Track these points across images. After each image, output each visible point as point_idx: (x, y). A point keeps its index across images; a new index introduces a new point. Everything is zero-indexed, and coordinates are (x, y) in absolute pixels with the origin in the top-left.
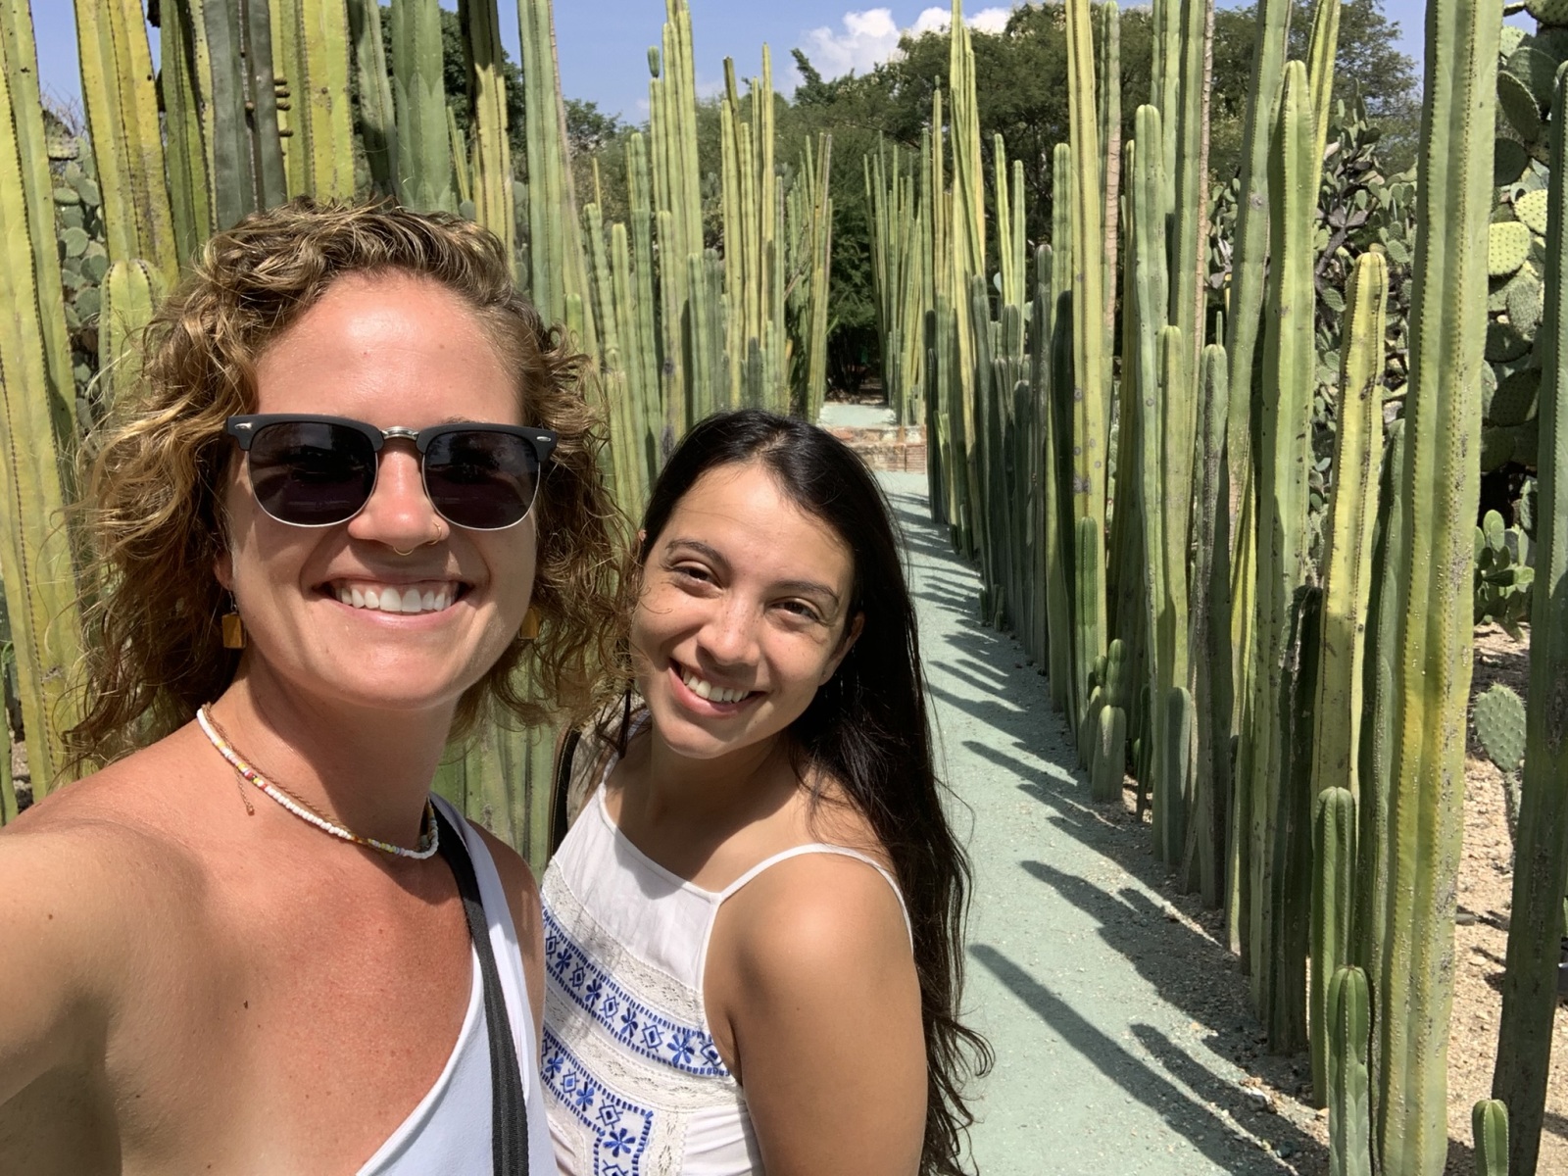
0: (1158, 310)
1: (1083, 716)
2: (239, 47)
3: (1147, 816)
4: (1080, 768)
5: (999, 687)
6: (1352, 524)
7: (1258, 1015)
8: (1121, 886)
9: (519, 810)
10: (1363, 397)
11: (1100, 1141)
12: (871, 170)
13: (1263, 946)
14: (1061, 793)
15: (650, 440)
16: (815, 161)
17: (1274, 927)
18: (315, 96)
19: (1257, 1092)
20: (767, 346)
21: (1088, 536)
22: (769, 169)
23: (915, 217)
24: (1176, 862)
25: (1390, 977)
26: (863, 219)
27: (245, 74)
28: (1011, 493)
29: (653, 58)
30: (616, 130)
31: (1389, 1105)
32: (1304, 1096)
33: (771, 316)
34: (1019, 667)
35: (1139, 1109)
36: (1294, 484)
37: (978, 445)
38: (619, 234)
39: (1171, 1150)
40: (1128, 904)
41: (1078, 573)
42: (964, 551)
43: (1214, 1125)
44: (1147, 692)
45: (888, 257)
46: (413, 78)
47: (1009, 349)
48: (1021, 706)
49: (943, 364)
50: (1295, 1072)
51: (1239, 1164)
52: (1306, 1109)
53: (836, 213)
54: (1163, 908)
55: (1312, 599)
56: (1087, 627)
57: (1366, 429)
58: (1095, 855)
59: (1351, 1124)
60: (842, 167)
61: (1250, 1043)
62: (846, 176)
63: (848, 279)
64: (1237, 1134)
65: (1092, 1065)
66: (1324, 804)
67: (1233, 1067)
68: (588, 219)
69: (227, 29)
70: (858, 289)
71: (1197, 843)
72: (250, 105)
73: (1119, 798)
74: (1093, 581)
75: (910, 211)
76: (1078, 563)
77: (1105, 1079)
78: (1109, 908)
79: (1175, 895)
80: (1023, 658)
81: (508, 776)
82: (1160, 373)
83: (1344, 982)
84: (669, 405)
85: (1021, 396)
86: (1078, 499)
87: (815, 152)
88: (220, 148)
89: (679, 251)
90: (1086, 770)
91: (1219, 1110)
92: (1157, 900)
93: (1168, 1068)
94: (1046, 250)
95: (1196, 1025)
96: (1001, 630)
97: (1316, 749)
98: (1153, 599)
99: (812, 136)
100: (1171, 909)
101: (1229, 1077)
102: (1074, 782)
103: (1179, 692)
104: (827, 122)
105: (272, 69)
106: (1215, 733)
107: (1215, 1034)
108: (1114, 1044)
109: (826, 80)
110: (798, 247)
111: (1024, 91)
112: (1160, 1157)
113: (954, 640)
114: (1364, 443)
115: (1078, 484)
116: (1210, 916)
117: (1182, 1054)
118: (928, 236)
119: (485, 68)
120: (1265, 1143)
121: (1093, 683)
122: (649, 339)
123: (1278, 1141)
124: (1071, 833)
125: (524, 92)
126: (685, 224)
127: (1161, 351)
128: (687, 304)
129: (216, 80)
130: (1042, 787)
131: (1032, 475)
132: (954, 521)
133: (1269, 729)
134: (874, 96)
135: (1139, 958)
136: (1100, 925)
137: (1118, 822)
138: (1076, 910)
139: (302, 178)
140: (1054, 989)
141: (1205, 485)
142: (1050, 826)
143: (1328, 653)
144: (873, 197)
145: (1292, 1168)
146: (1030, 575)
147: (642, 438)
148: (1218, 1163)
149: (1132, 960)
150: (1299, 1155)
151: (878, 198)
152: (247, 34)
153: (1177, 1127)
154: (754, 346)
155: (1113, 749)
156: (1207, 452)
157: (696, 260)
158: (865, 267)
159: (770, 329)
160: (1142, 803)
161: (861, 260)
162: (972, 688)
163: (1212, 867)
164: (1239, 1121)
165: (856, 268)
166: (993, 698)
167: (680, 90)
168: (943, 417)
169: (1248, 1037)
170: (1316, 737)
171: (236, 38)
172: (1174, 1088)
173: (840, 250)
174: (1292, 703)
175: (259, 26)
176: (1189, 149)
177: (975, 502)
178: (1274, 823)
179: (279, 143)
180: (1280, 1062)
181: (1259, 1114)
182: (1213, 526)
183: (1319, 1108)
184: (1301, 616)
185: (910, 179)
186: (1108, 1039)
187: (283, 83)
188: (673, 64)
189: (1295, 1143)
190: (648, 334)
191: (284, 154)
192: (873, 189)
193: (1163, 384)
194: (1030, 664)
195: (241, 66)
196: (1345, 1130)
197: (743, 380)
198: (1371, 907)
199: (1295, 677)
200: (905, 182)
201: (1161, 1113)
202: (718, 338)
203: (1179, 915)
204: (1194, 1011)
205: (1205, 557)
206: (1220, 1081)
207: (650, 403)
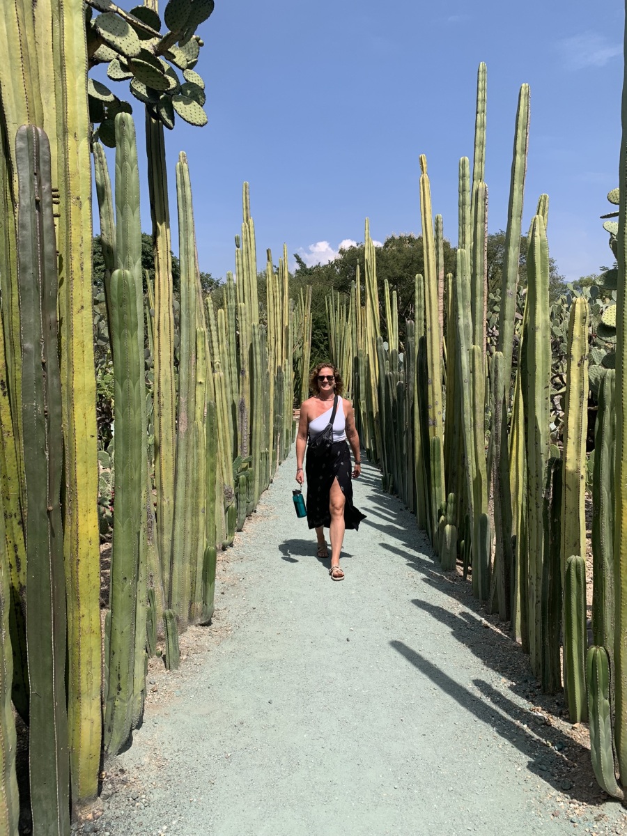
0: (468, 339)
1: (436, 530)
2: (34, 170)
3: (469, 578)
4: (435, 555)
5: (394, 519)
6: (576, 426)
7: (535, 674)
8: (460, 611)
9: (167, 576)
10: (579, 365)
11: (464, 742)
12: (328, 303)
13: (536, 638)
14: (427, 567)
15: (234, 406)
16: (304, 299)
17: (543, 628)
18: (73, 200)
19: (540, 714)
20: (285, 370)
21: (436, 445)
22: (286, 296)
23: (347, 320)
24: (485, 599)
25: (620, 652)
26: (325, 323)
27: (36, 183)
28: (395, 432)
29: (237, 239)
30: (219, 285)
31: (622, 722)
32: (564, 716)
33: (287, 358)
34: (401, 510)
35: (481, 723)
36: (544, 410)
37: (380, 412)
38: (221, 314)
39: (500, 747)
40: (464, 619)
41: (432, 463)
42: (373, 460)
43: (521, 733)
44: (467, 517)
45: (335, 338)
46: (125, 206)
47: (394, 368)
48: (404, 527)
49: (362, 379)
50: (558, 704)
51: (536, 754)
52: (566, 724)
53: (313, 320)
54: (481, 621)
55: (557, 464)
56: (437, 488)
57: (581, 380)
58: (446, 596)
59: (602, 732)
60: (316, 301)
61: (532, 689)
62: (318, 305)
63: (318, 347)
64: (533, 737)
65: (455, 701)
66: (570, 564)
67: (526, 702)
68: (207, 304)
69: (28, 162)
70: (322, 352)
71: (496, 589)
72: (38, 198)
73: (455, 569)
74: (439, 466)
75: (345, 319)
76: (431, 457)
77: (462, 708)
78: (455, 622)
79: (485, 614)
80: (403, 506)
81: (161, 559)
82: (471, 366)
83: (595, 655)
84: (243, 389)
85: (399, 388)
86: (431, 429)
87: (304, 295)
88: (22, 220)
89: (248, 321)
90: (438, 556)
91: (522, 724)
92: (478, 618)
93: (493, 702)
94: (411, 323)
95: (504, 680)
96: (392, 494)
97: (562, 538)
98: (470, 473)
99: (303, 288)
100: (485, 622)
101: (524, 707)
102: (433, 562)
103: (485, 516)
104: (309, 283)
105: (51, 184)
106: (504, 534)
107: (514, 684)
108: (465, 690)
109: (308, 267)
110: (297, 333)
111: (392, 271)
112: (495, 751)
113: (370, 498)
114: (581, 387)
115: (431, 422)
116: (504, 625)
117: (499, 695)
118: (354, 326)
119: (161, 224)
120: (548, 742)
121: (440, 514)
122: (234, 360)
123: (554, 741)
124: (433, 586)
125: (180, 269)
126: (251, 309)
127: (471, 357)
128: (251, 344)
129: (21, 186)
130: (418, 565)
131: (406, 422)
132: (368, 447)
133: (536, 529)
134: (329, 272)
135: (472, 646)
136: (452, 630)
137: (455, 580)
138: (440, 623)
139: (65, 241)
140: (433, 662)
141: (496, 416)
142: (423, 583)
143: (567, 489)
144: (329, 314)
145: (564, 756)
146: (405, 467)
147: (230, 404)
148: (525, 754)
149: (469, 647)
150: (566, 749)
151: (331, 314)
152: (38, 164)
153: (502, 734)
154: (279, 370)
155: (452, 545)
156: (496, 401)
157: (255, 325)
158: (326, 343)
159: (287, 363)
160: (466, 572)
161: (324, 340)
162: (381, 519)
163: (504, 600)
164: (532, 730)
165: (322, 343)
166: (391, 524)
167: (249, 251)
168: (363, 402)
169: (531, 685)
170: (562, 531)
171: (32, 166)
172: (498, 713)
173: (315, 335)
174: (550, 515)
175: (45, 162)
176: (478, 271)
177: (378, 437)
178: (541, 576)
179: (53, 220)
180: (549, 699)
181: (543, 726)
182: (500, 435)
183: (574, 723)
184: (552, 472)
185: (345, 306)
186: (461, 687)
187: (56, 191)
188: (246, 240)
189: (565, 743)
190: (233, 359)
191: (55, 225)
192: (329, 311)
193: (473, 371)
194: (406, 508)
195: (34, 179)
196: (599, 736)
197: (275, 384)
198: (602, 616)
199: (550, 502)
200: (343, 307)
201: (493, 727)
202: (265, 364)
203: (489, 625)
204: (502, 672)
205: (497, 450)
206: (520, 708)
207: (234, 389)
